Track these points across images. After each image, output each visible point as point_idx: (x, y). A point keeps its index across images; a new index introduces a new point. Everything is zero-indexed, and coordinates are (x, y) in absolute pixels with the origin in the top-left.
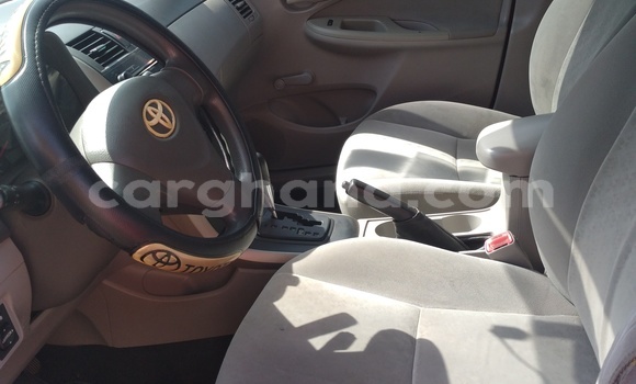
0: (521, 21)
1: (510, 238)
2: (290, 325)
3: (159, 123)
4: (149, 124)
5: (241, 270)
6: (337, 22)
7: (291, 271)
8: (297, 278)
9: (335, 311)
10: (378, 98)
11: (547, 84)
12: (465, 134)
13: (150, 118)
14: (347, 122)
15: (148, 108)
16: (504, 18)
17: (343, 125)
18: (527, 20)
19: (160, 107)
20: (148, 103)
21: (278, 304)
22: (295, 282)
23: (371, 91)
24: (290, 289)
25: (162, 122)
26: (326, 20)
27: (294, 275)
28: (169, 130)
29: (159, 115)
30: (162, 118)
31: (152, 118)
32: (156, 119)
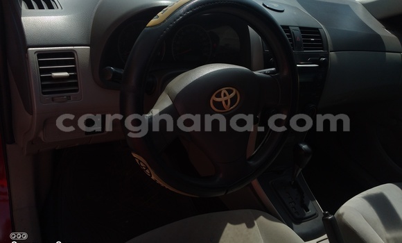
3: (221, 102)
8: (254, 225)
19: (232, 95)
25: (224, 103)
27: (255, 222)
28: (224, 109)
29: (226, 98)
30: (226, 101)
31: (220, 97)
32: (222, 99)
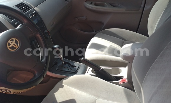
0: (147, 7)
1: (127, 80)
2: (56, 101)
3: (13, 46)
4: (8, 47)
5: (51, 79)
6: (94, 3)
7: (62, 83)
8: (63, 86)
9: (71, 98)
10: (104, 26)
11: (152, 27)
12: (127, 40)
13: (9, 44)
14: (95, 31)
15: (10, 41)
16: (142, 6)
17: (95, 32)
18: (149, 7)
19: (14, 41)
20: (10, 40)
21: (55, 94)
22: (62, 87)
23: (102, 24)
24: (60, 89)
25: (14, 46)
26: (90, 2)
27: (63, 84)
28: (16, 48)
29: (13, 44)
30: (14, 45)
31: (10, 45)
32: (12, 45)
